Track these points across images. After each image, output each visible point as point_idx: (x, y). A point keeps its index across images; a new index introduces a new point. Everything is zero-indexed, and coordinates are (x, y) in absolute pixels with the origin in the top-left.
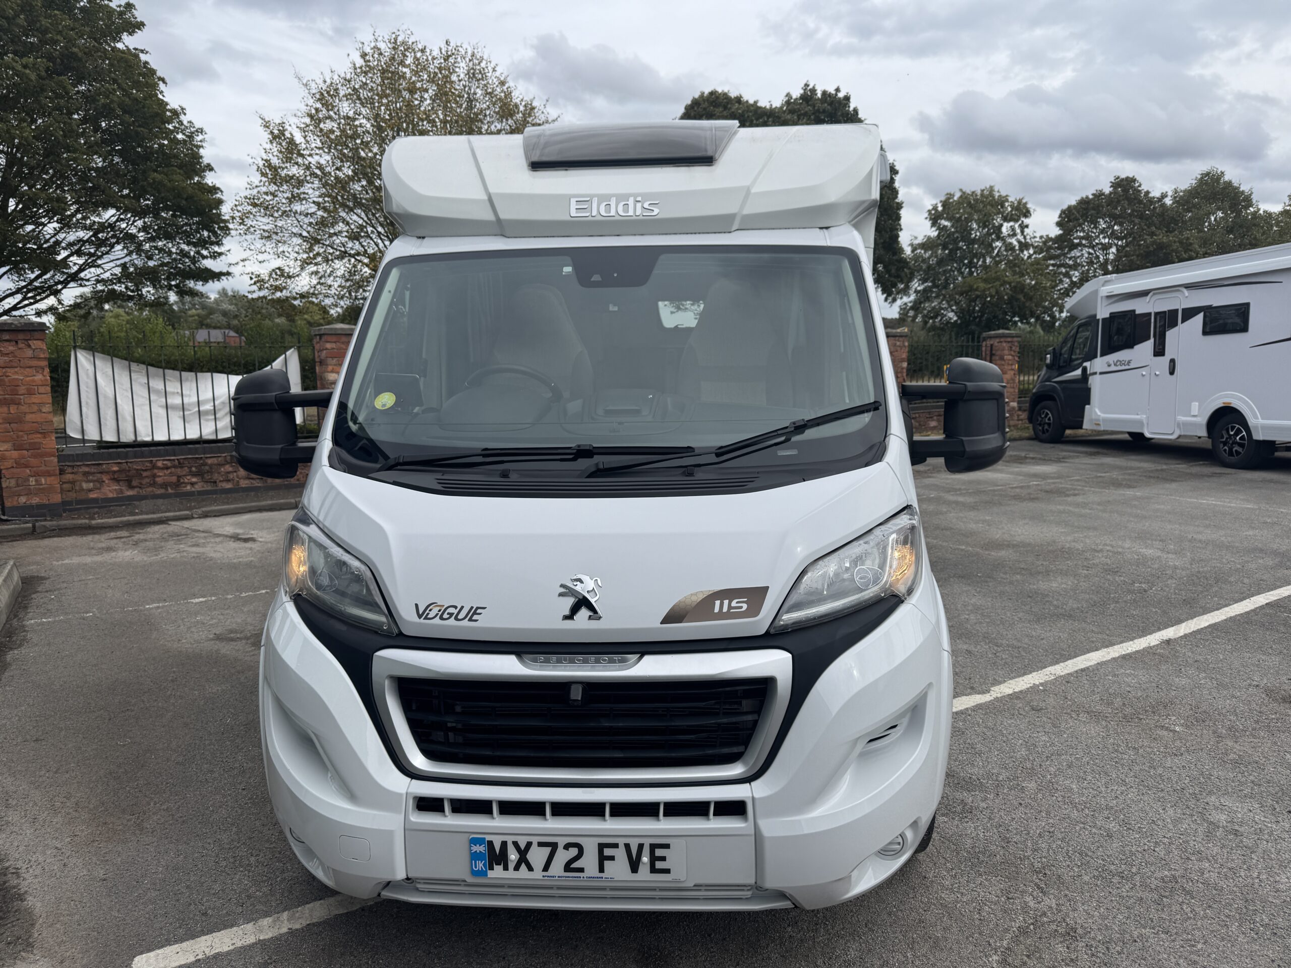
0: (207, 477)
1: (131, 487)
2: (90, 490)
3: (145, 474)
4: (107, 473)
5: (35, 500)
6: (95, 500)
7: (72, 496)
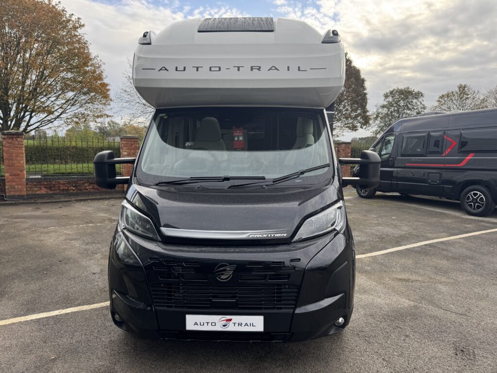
0: (79, 188)
1: (52, 190)
2: (36, 191)
3: (57, 186)
4: (43, 185)
5: (17, 194)
6: (38, 194)
7: (30, 193)
